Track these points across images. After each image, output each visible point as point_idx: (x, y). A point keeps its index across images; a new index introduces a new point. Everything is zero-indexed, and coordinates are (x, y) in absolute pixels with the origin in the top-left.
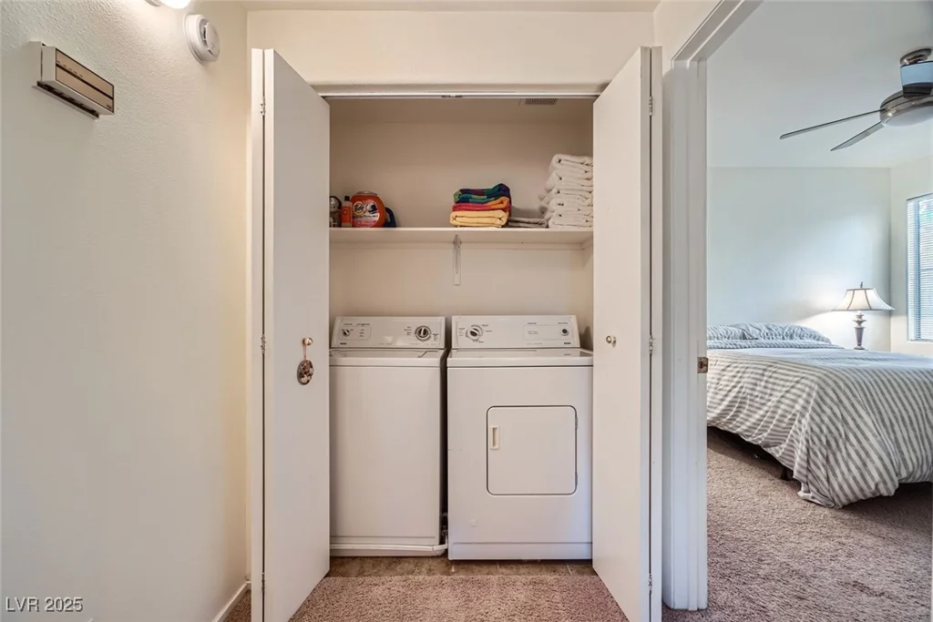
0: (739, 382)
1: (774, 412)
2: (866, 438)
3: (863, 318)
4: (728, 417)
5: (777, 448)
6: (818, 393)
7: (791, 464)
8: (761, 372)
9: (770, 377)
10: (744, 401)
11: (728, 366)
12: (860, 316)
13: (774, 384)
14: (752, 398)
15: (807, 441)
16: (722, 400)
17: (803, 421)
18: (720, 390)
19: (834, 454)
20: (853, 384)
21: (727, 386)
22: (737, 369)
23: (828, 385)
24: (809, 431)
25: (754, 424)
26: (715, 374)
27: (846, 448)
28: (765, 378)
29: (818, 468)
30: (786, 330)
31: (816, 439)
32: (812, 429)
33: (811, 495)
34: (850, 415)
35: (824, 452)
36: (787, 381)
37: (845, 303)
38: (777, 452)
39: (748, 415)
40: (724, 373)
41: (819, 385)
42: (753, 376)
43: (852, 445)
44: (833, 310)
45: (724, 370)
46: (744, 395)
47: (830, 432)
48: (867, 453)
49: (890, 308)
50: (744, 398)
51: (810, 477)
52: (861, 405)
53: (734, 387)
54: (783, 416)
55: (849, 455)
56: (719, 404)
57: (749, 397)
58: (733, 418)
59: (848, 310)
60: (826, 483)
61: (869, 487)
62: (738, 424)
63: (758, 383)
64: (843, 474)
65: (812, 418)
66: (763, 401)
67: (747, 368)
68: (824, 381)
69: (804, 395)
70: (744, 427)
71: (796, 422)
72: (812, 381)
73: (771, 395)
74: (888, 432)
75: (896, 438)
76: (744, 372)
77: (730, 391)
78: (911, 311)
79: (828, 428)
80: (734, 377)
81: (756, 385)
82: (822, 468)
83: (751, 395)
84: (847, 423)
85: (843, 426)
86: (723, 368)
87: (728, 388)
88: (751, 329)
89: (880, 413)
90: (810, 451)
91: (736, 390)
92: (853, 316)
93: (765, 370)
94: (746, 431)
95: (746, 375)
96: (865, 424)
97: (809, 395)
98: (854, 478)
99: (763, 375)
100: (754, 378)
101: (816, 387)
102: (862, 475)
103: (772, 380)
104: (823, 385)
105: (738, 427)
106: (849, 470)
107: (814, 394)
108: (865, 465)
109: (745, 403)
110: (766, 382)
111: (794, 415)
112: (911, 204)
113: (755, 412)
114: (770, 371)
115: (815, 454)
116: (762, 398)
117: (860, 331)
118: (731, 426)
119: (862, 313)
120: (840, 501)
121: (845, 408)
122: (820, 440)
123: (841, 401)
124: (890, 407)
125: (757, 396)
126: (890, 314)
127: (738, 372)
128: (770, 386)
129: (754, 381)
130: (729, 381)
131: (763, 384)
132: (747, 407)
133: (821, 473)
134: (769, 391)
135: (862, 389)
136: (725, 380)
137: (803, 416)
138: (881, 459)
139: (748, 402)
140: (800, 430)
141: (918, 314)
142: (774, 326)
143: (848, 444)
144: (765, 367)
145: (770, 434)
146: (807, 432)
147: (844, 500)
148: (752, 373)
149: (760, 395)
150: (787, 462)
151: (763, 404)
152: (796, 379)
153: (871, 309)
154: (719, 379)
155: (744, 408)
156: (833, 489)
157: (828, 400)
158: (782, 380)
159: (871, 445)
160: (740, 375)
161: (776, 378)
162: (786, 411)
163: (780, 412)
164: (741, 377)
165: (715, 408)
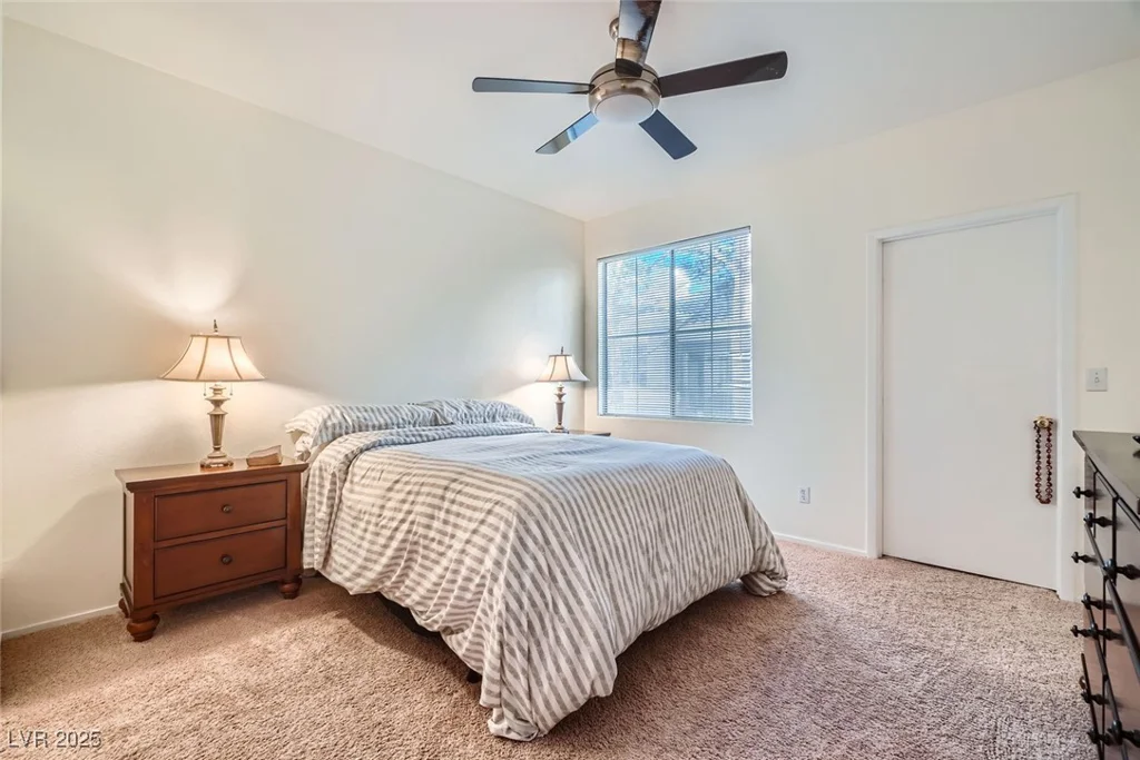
0: (409, 512)
1: (456, 572)
2: (580, 602)
3: (564, 391)
4: (394, 579)
5: (460, 636)
6: (517, 531)
7: (479, 664)
8: (440, 492)
9: (453, 502)
10: (415, 547)
11: (397, 482)
12: (561, 389)
13: (458, 515)
14: (427, 542)
15: (500, 630)
16: (386, 546)
17: (496, 591)
18: (383, 527)
19: (538, 644)
20: (562, 505)
21: (392, 519)
22: (408, 488)
23: (530, 513)
24: (504, 612)
25: (429, 591)
26: (377, 496)
27: (554, 629)
28: (446, 505)
29: (516, 676)
30: (488, 409)
31: (513, 625)
32: (508, 608)
33: (505, 724)
34: (560, 565)
35: (525, 645)
36: (475, 509)
37: (547, 372)
38: (459, 644)
39: (420, 575)
40: (391, 494)
41: (519, 517)
42: (429, 500)
43: (561, 620)
44: (537, 381)
45: (390, 489)
46: (416, 538)
47: (533, 604)
48: (580, 629)
49: (585, 379)
50: (416, 543)
51: (505, 694)
52: (572, 543)
53: (403, 521)
54: (468, 579)
55: (557, 639)
56: (381, 554)
57: (421, 541)
58: (400, 581)
59: (549, 381)
60: (527, 701)
61: (583, 691)
62: (408, 592)
63: (436, 513)
64: (550, 678)
65: (508, 585)
66: (442, 549)
67: (422, 484)
68: (526, 508)
69: (498, 538)
70: (415, 597)
71: (486, 594)
72: (509, 508)
73: (453, 536)
74: (602, 579)
75: (611, 585)
76: (418, 493)
77: (396, 529)
78: (601, 382)
79: (530, 598)
80: (404, 501)
81: (432, 517)
82: (521, 676)
83: (425, 537)
84: (554, 579)
85: (550, 588)
86: (388, 485)
87: (394, 524)
88: (446, 408)
89: (594, 549)
90: (505, 648)
91: (405, 527)
92: (553, 388)
93: (446, 488)
94: (419, 603)
95: (421, 499)
96: (577, 575)
97: (505, 537)
98: (565, 682)
99: (443, 498)
100: (430, 505)
101: (515, 521)
102: (574, 672)
103: (455, 508)
104: (524, 514)
105: (408, 596)
106: (558, 669)
107: (512, 535)
108: (578, 651)
109: (416, 552)
110: (448, 511)
111: (483, 577)
112: (601, 264)
113: (431, 569)
114: (454, 491)
115: (512, 652)
116: (440, 543)
117: (560, 406)
118: (397, 594)
119: (563, 384)
120: (546, 726)
121: (553, 552)
122: (519, 624)
123: (547, 542)
124: (604, 535)
125: (433, 540)
126: (584, 385)
127: (409, 493)
128: (452, 519)
129: (429, 511)
130: (395, 509)
131: (442, 515)
132: (420, 560)
133: (520, 686)
134: (449, 529)
135: (573, 514)
136: (391, 509)
137: (495, 579)
138: (597, 636)
139: (421, 550)
140: (491, 607)
141: (606, 386)
142: (475, 403)
143: (556, 618)
144: (445, 483)
145: (449, 614)
146: (500, 614)
147: (551, 723)
148: (428, 494)
149: (438, 537)
150: (473, 663)
151: (442, 554)
152: (488, 506)
153: (570, 380)
154: (383, 507)
155: (416, 561)
156: (537, 711)
157: (530, 542)
158: (468, 507)
159: (585, 613)
160: (411, 498)
161: (461, 504)
162: (472, 570)
163: (464, 572)
164: (413, 503)
165: (375, 562)
